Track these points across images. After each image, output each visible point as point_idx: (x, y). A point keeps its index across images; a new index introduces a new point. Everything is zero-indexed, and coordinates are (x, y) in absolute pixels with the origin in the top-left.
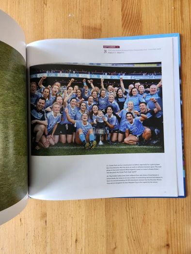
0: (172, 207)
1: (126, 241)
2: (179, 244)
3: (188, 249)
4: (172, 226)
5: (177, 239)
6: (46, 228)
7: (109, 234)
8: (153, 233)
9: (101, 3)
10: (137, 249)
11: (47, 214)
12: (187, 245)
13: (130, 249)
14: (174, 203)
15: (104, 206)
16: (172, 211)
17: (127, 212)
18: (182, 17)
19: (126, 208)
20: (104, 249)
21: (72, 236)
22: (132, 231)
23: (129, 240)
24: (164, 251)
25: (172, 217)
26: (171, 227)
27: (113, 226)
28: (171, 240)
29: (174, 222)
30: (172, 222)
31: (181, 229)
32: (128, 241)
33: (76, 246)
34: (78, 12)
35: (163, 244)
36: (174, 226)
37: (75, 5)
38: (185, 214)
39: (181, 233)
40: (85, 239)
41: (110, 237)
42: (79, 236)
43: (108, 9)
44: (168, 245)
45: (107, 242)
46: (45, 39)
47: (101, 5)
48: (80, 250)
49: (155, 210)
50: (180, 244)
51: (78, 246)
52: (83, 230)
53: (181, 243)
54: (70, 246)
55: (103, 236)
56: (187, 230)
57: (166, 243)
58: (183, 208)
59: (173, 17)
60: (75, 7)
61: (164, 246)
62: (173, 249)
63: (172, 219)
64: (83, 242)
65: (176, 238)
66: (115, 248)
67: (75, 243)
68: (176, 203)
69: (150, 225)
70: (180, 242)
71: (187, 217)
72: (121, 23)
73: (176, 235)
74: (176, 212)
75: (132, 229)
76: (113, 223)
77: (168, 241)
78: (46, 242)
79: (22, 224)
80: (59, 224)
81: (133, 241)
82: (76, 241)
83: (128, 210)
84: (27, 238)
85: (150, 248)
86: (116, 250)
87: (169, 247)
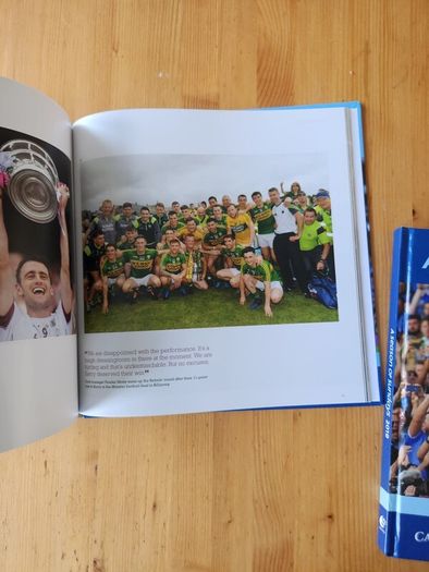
0: (339, 442)
1: (250, 508)
2: (351, 514)
4: (339, 479)
5: (348, 505)
6: (95, 481)
7: (218, 493)
8: (303, 493)
9: (220, 56)
10: (272, 523)
11: (100, 453)
12: (367, 517)
13: (258, 524)
14: (345, 434)
16: (339, 450)
17: (255, 450)
18: (366, 88)
19: (253, 442)
20: (208, 524)
21: (146, 498)
22: (262, 488)
23: (258, 506)
24: (323, 527)
25: (339, 462)
26: (336, 482)
27: (227, 478)
28: (338, 508)
29: (342, 472)
30: (339, 471)
31: (355, 486)
32: (255, 509)
33: (154, 518)
34: (176, 69)
35: (322, 515)
36: (342, 479)
37: (171, 57)
39: (356, 494)
40: (172, 503)
41: (221, 500)
42: (161, 498)
43: (233, 68)
44: (330, 517)
45: (214, 510)
47: (220, 60)
48: (161, 526)
49: (307, 448)
50: (354, 514)
51: (157, 519)
52: (170, 487)
53: (356, 513)
54: (141, 516)
55: (207, 498)
56: (366, 487)
57: (327, 512)
58: (360, 445)
59: (350, 89)
60: (171, 61)
61: (324, 520)
62: (341, 524)
63: (339, 464)
64: (167, 510)
65: (346, 501)
66: (230, 522)
67: (151, 511)
68: (347, 435)
69: (297, 475)
71: (368, 461)
72: (255, 95)
73: (346, 497)
74: (347, 453)
75: (264, 484)
76: (228, 471)
77: (330, 507)
78: (94, 509)
79: (47, 472)
80: (122, 473)
81: (264, 508)
82: (154, 506)
83: (257, 447)
84: (57, 501)
85: (297, 522)
86: (231, 525)
87: (333, 520)
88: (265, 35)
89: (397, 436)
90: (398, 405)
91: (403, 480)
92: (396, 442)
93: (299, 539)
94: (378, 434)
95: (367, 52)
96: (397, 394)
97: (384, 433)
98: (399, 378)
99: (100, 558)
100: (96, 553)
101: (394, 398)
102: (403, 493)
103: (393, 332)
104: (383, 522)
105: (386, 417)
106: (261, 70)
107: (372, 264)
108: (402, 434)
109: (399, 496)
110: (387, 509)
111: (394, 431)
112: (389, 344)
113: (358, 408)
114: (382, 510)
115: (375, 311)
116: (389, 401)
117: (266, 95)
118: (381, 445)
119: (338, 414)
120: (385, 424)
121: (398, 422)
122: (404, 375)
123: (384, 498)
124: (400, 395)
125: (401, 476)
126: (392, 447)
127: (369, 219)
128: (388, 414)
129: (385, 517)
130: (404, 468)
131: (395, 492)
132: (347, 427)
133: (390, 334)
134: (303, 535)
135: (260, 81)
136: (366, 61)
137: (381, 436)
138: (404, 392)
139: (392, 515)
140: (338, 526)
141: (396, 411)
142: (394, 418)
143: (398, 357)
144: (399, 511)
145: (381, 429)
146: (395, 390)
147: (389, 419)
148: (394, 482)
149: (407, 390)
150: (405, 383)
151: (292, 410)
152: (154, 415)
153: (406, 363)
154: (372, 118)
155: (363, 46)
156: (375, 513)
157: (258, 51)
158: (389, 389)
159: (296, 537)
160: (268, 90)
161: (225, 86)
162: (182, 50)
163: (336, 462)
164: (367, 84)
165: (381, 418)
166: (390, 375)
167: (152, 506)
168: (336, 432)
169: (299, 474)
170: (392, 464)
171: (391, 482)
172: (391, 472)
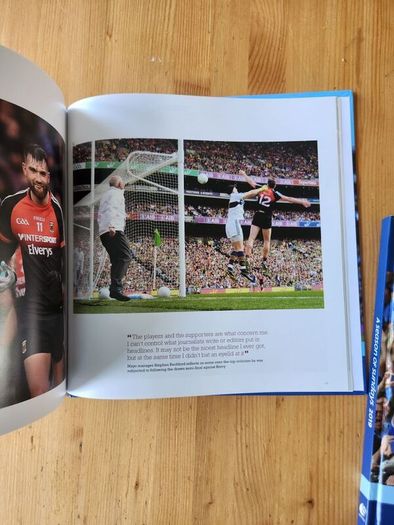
0: (321, 428)
1: (231, 489)
2: (331, 499)
3: (347, 511)
4: (320, 465)
5: (329, 491)
6: (80, 458)
7: (200, 474)
8: (284, 477)
9: (212, 41)
11: (85, 430)
12: (347, 504)
13: (238, 507)
14: (327, 421)
15: (194, 421)
16: (321, 437)
17: (237, 433)
18: (358, 76)
19: (236, 426)
20: (189, 504)
21: (129, 477)
22: (244, 471)
23: (239, 488)
24: (303, 513)
25: (321, 448)
26: (318, 468)
27: (209, 459)
28: (318, 493)
29: (323, 458)
30: (320, 457)
31: (336, 472)
32: (236, 492)
33: (136, 496)
34: (168, 54)
35: (302, 500)
36: (324, 465)
37: (164, 42)
38: (345, 444)
39: (336, 480)
40: (154, 483)
41: (202, 481)
42: (143, 477)
43: (225, 53)
44: (311, 502)
45: (195, 490)
46: (105, 94)
47: (212, 45)
48: (143, 504)
49: (289, 434)
50: (334, 501)
51: (139, 497)
52: (152, 467)
53: (336, 499)
54: (124, 495)
55: (189, 479)
56: (347, 474)
57: (307, 497)
58: (342, 432)
59: (342, 76)
60: (164, 45)
61: (304, 505)
62: (321, 510)
63: (321, 450)
64: (149, 489)
65: (326, 488)
66: (210, 503)
67: (133, 490)
68: (330, 421)
69: (278, 460)
70: (334, 497)
71: (350, 449)
72: (247, 81)
73: (327, 484)
74: (329, 439)
75: (245, 467)
76: (210, 453)
77: (311, 493)
78: (78, 485)
79: (33, 447)
80: (106, 451)
81: (245, 490)
82: (137, 485)
83: (239, 431)
84: (42, 476)
85: (277, 506)
86: (211, 506)
87: (313, 506)
88: (258, 22)
89: (381, 425)
90: (382, 394)
91: (385, 470)
92: (379, 432)
93: (278, 523)
94: (361, 422)
95: (360, 39)
96: (381, 384)
97: (367, 421)
98: (383, 368)
101: (378, 387)
102: (384, 483)
103: (378, 321)
104: (363, 510)
105: (369, 406)
106: (253, 56)
107: (360, 253)
108: (386, 424)
109: (380, 485)
110: (368, 496)
111: (377, 421)
112: (374, 333)
113: (341, 396)
114: (362, 498)
115: (362, 300)
116: (373, 390)
117: (257, 81)
118: (363, 433)
119: (321, 401)
120: (368, 413)
121: (382, 412)
122: (389, 365)
123: (365, 486)
124: (384, 384)
125: (383, 465)
126: (375, 437)
127: (357, 209)
128: (372, 403)
129: (366, 506)
130: (386, 458)
131: (376, 481)
132: (330, 413)
133: (375, 323)
134: (282, 518)
135: (251, 68)
136: (359, 48)
137: (364, 423)
138: (388, 382)
139: (373, 505)
140: (318, 512)
141: (380, 401)
142: (378, 408)
143: (383, 347)
144: (379, 500)
145: (364, 417)
146: (380, 380)
148: (376, 471)
149: (392, 380)
150: (389, 372)
151: (275, 397)
152: (140, 398)
153: (391, 352)
154: (365, 106)
155: (356, 33)
156: (355, 500)
157: (251, 38)
158: (374, 378)
159: (276, 521)
160: (259, 76)
161: (217, 71)
162: (175, 35)
163: (318, 448)
164: (358, 70)
165: (364, 407)
166: (375, 363)
167: (134, 485)
168: (318, 419)
169: (280, 459)
170: (374, 453)
171: (373, 471)
172: (373, 461)
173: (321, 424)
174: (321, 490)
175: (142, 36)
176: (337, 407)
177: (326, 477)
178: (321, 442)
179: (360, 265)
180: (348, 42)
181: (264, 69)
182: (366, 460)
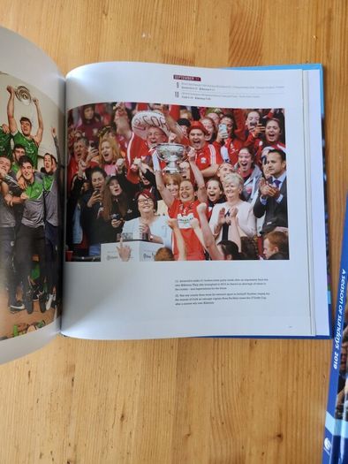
0: (290, 369)
2: (299, 434)
3: (313, 445)
4: (289, 403)
5: (297, 427)
6: (71, 391)
7: (179, 409)
8: (256, 413)
9: (197, 19)
10: (226, 438)
11: (76, 367)
12: (313, 438)
13: (214, 439)
14: (296, 363)
15: (175, 359)
16: (290, 377)
17: (214, 372)
18: (328, 51)
19: (213, 367)
20: (170, 435)
21: (115, 409)
22: (219, 406)
23: (214, 422)
24: (272, 446)
25: (290, 387)
26: (287, 405)
27: (188, 395)
29: (292, 397)
30: (289, 395)
31: (304, 409)
32: (212, 425)
33: (122, 427)
34: (157, 30)
35: (272, 434)
36: (292, 402)
37: (154, 20)
38: (312, 384)
39: (304, 416)
40: (138, 415)
41: (182, 415)
42: (128, 410)
43: (208, 30)
44: (280, 436)
45: (175, 423)
47: (197, 23)
48: (127, 434)
49: (261, 373)
50: (301, 435)
51: (124, 427)
52: (137, 401)
53: (303, 433)
54: (111, 426)
55: (170, 412)
56: (314, 411)
57: (277, 432)
58: (309, 373)
59: (313, 52)
60: (153, 23)
61: (274, 438)
62: (289, 443)
63: (290, 390)
64: (133, 421)
65: (294, 423)
66: (189, 435)
67: (119, 421)
68: (298, 363)
69: (251, 397)
70: (301, 432)
71: (316, 388)
72: (227, 55)
73: (295, 420)
74: (297, 379)
75: (221, 403)
76: (189, 389)
77: (280, 427)
78: (69, 415)
79: (30, 381)
80: (95, 386)
81: (220, 424)
82: (123, 417)
83: (216, 369)
84: (38, 407)
85: (249, 439)
86: (189, 438)
87: (282, 440)
88: (238, 2)
89: (345, 367)
90: (347, 338)
92: (343, 373)
93: (250, 454)
94: (327, 364)
95: (330, 19)
97: (333, 364)
99: (73, 459)
100: (69, 455)
101: (344, 332)
102: (347, 420)
103: (344, 272)
104: (328, 444)
105: (335, 350)
106: (233, 34)
107: (327, 211)
109: (344, 422)
110: (333, 431)
111: (342, 363)
112: (340, 283)
113: (309, 340)
114: (327, 434)
115: (328, 253)
116: (338, 335)
117: (237, 55)
118: (329, 374)
119: (291, 344)
120: (334, 355)
121: (346, 355)
123: (330, 423)
125: (346, 404)
126: (340, 377)
127: (326, 170)
128: (337, 347)
129: (330, 440)
131: (341, 418)
132: (299, 356)
133: (341, 274)
134: (254, 450)
135: (232, 43)
136: (329, 26)
137: (329, 366)
139: (337, 440)
140: (287, 445)
141: (344, 344)
142: (343, 351)
144: (343, 435)
145: (329, 363)
147: (338, 352)
148: (340, 409)
151: (249, 339)
152: (126, 339)
154: (333, 79)
155: (326, 13)
156: (321, 435)
157: (231, 16)
158: (339, 324)
159: (248, 453)
160: (238, 51)
161: (200, 47)
162: (164, 13)
163: (287, 387)
164: (328, 47)
165: (330, 350)
166: (340, 311)
167: (120, 417)
168: (288, 360)
169: (253, 396)
170: (339, 392)
171: (337, 408)
172: (338, 399)
173: (290, 365)
174: (289, 425)
175: (134, 15)
176: (305, 350)
177: (294, 413)
178: (290, 381)
179: (327, 221)
180: (319, 20)
181: (243, 45)
182: (331, 399)
